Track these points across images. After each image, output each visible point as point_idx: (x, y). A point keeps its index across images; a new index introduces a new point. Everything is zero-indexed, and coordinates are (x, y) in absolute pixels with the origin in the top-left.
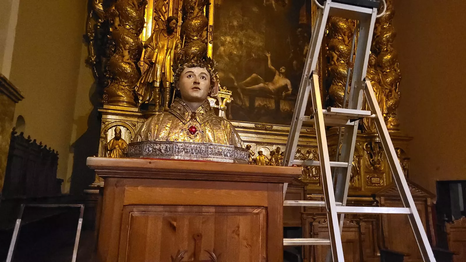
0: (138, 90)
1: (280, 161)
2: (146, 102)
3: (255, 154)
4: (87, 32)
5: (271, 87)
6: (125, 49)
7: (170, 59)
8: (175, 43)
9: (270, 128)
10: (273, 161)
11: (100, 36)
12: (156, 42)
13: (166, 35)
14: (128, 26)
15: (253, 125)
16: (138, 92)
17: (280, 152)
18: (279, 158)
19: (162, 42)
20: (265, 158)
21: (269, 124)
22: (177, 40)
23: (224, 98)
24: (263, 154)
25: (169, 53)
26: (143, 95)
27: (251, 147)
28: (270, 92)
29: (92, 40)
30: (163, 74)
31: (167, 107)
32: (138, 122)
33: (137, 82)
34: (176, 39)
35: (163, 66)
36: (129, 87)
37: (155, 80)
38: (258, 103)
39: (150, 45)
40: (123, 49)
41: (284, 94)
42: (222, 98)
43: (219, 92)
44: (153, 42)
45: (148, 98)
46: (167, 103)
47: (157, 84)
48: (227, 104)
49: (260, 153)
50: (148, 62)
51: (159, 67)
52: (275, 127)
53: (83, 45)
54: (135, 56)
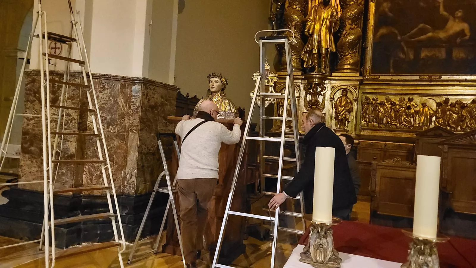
0: (303, 57)
1: (448, 113)
2: (309, 67)
3: (418, 105)
4: (271, 15)
5: (442, 35)
6: (292, 26)
7: (326, 28)
8: (330, 13)
9: (437, 79)
10: (438, 112)
11: (279, 17)
12: (314, 16)
13: (322, 7)
14: (295, 6)
15: (417, 78)
16: (303, 59)
17: (450, 104)
18: (447, 110)
19: (319, 14)
20: (429, 110)
21: (437, 75)
22: (333, 10)
23: (273, 79)
24: (427, 106)
25: (325, 23)
26: (306, 61)
27: (413, 99)
28: (440, 40)
29: (274, 21)
30: (319, 42)
31: (323, 69)
32: (301, 83)
33: (302, 51)
34: (331, 9)
35: (319, 36)
36: (296, 56)
37: (313, 48)
38: (424, 54)
39: (309, 19)
40: (291, 25)
41: (458, 40)
42: (271, 79)
43: (269, 75)
44: (312, 16)
45: (310, 63)
46: (323, 66)
47: (315, 51)
48: (275, 83)
49: (424, 105)
50: (308, 34)
51: (315, 36)
52: (444, 78)
53: (269, 25)
54: (300, 30)
